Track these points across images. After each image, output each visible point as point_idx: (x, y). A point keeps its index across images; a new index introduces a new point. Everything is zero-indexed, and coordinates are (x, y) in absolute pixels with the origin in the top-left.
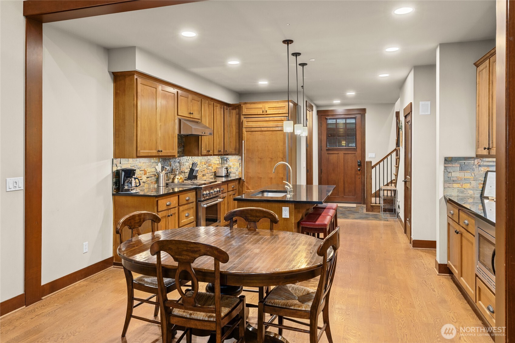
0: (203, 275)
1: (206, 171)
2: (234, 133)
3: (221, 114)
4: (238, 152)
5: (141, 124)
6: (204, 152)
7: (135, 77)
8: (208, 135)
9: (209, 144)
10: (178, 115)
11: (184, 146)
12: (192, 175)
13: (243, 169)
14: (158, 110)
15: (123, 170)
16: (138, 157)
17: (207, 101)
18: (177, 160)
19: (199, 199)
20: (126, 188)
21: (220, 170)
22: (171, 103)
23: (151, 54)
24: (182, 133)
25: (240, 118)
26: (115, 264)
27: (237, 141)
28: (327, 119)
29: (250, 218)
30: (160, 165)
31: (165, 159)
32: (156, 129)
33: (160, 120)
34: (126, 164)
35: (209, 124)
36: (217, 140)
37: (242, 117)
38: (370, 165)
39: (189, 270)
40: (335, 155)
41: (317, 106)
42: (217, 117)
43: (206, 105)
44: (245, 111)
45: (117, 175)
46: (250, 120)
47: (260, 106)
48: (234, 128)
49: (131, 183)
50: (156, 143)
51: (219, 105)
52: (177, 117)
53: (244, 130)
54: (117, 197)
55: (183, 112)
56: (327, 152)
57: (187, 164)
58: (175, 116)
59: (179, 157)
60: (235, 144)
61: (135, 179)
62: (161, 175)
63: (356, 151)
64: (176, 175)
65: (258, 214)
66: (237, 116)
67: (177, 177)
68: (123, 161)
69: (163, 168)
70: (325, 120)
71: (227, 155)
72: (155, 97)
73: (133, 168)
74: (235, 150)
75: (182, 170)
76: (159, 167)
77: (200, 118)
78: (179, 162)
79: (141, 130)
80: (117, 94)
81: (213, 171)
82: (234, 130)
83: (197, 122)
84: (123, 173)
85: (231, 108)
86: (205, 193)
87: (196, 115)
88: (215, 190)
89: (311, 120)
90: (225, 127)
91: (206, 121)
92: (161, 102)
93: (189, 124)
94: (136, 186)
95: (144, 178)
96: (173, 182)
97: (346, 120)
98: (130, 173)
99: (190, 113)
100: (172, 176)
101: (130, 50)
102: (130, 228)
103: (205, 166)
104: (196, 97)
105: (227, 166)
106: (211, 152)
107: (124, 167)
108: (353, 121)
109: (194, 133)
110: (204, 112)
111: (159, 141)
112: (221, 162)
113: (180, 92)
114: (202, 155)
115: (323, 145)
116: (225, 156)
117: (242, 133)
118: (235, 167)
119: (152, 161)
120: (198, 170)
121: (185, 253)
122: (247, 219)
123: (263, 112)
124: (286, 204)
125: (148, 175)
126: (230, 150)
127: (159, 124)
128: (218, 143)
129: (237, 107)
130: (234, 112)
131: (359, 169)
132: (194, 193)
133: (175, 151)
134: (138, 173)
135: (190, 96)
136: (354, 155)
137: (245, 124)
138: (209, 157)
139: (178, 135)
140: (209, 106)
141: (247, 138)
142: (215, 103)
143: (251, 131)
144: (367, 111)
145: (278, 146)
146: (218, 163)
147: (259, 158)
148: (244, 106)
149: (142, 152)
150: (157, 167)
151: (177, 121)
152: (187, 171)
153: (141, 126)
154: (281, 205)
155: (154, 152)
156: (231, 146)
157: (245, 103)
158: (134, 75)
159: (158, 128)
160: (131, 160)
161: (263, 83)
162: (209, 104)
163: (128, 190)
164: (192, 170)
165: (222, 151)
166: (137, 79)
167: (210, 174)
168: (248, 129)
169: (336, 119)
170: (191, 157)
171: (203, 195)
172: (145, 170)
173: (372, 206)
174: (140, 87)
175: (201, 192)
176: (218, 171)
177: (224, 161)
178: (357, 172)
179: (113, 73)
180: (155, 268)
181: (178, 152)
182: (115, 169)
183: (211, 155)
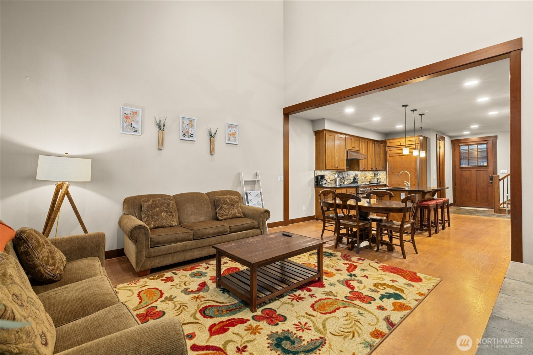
0: (352, 207)
1: (364, 180)
2: (382, 158)
3: (373, 147)
4: (385, 169)
5: (327, 154)
6: (362, 168)
7: (325, 132)
8: (363, 159)
9: (365, 164)
10: (346, 149)
11: (350, 166)
12: (355, 181)
13: (387, 179)
14: (335, 147)
15: (319, 176)
16: (327, 170)
17: (363, 140)
18: (346, 173)
19: (358, 193)
20: (321, 184)
21: (373, 180)
22: (342, 143)
23: (332, 121)
24: (348, 158)
25: (385, 149)
26: (316, 219)
27: (384, 162)
28: (460, 146)
29: (379, 195)
30: (337, 174)
31: (340, 171)
32: (335, 156)
33: (337, 152)
34: (321, 173)
35: (365, 153)
36: (370, 162)
37: (387, 148)
38: (497, 178)
39: (346, 204)
40: (468, 171)
41: (450, 137)
42: (370, 148)
43: (363, 142)
44: (388, 144)
45: (317, 178)
46: (391, 149)
47: (399, 140)
48: (382, 155)
49: (323, 182)
50: (335, 163)
51: (371, 142)
52: (345, 150)
53: (388, 156)
54: (317, 188)
55: (349, 147)
56: (460, 170)
57: (352, 175)
58: (344, 150)
59: (347, 171)
60: (382, 164)
61: (325, 180)
62: (338, 180)
63: (488, 168)
64: (345, 180)
65: (383, 193)
66: (384, 148)
67: (346, 181)
68: (319, 172)
69: (338, 176)
70: (458, 146)
71: (378, 171)
72: (334, 141)
73: (325, 175)
74: (383, 168)
75: (349, 178)
76: (336, 176)
77: (359, 150)
78: (347, 174)
79: (327, 157)
80: (316, 141)
81: (369, 180)
82: (382, 156)
83: (357, 152)
84: (319, 177)
85: (379, 143)
86: (361, 189)
87: (357, 149)
88: (368, 189)
89: (443, 147)
90: (376, 154)
91: (363, 151)
92: (337, 142)
93: (352, 153)
94: (325, 183)
95: (329, 181)
96: (344, 184)
97: (477, 146)
98: (322, 177)
99: (353, 148)
100: (343, 181)
101: (322, 120)
102: (324, 195)
103: (363, 177)
104: (356, 139)
105: (378, 178)
106: (366, 169)
107: (320, 174)
108: (485, 146)
109: (355, 158)
110: (361, 146)
111: (336, 162)
112: (374, 175)
113: (347, 137)
114: (360, 170)
115: (456, 164)
116: (377, 172)
117: (387, 158)
118: (383, 178)
119: (333, 173)
120: (358, 179)
121: (344, 198)
122: (377, 195)
123: (401, 144)
124: (403, 192)
125: (331, 179)
126: (379, 168)
127: (336, 154)
128: (371, 164)
129: (384, 142)
130: (382, 145)
131: (491, 182)
132: (355, 189)
133: (345, 168)
134: (326, 178)
135: (353, 138)
136: (486, 171)
137: (389, 152)
138: (366, 172)
139: (346, 159)
140: (364, 143)
141: (390, 160)
142: (368, 141)
143: (393, 156)
144: (498, 137)
145: (412, 165)
146: (372, 176)
147: (398, 172)
148: (388, 141)
149: (328, 167)
150: (335, 176)
151: (346, 152)
152: (352, 179)
153: (327, 155)
154: (400, 192)
155: (334, 168)
156: (380, 166)
157: (389, 140)
158: (324, 131)
159: (336, 156)
160: (323, 171)
161: (400, 127)
162: (365, 142)
163: (322, 185)
164: (355, 179)
165: (374, 168)
166: (325, 133)
167: (366, 182)
168: (391, 155)
169: (468, 145)
170: (354, 172)
171: (360, 190)
172: (329, 177)
173: (499, 209)
174: (327, 136)
175: (359, 189)
176: (372, 181)
177: (376, 175)
178: (489, 185)
179: (315, 131)
180: (334, 205)
181: (346, 169)
182: (316, 175)
183: (366, 170)
